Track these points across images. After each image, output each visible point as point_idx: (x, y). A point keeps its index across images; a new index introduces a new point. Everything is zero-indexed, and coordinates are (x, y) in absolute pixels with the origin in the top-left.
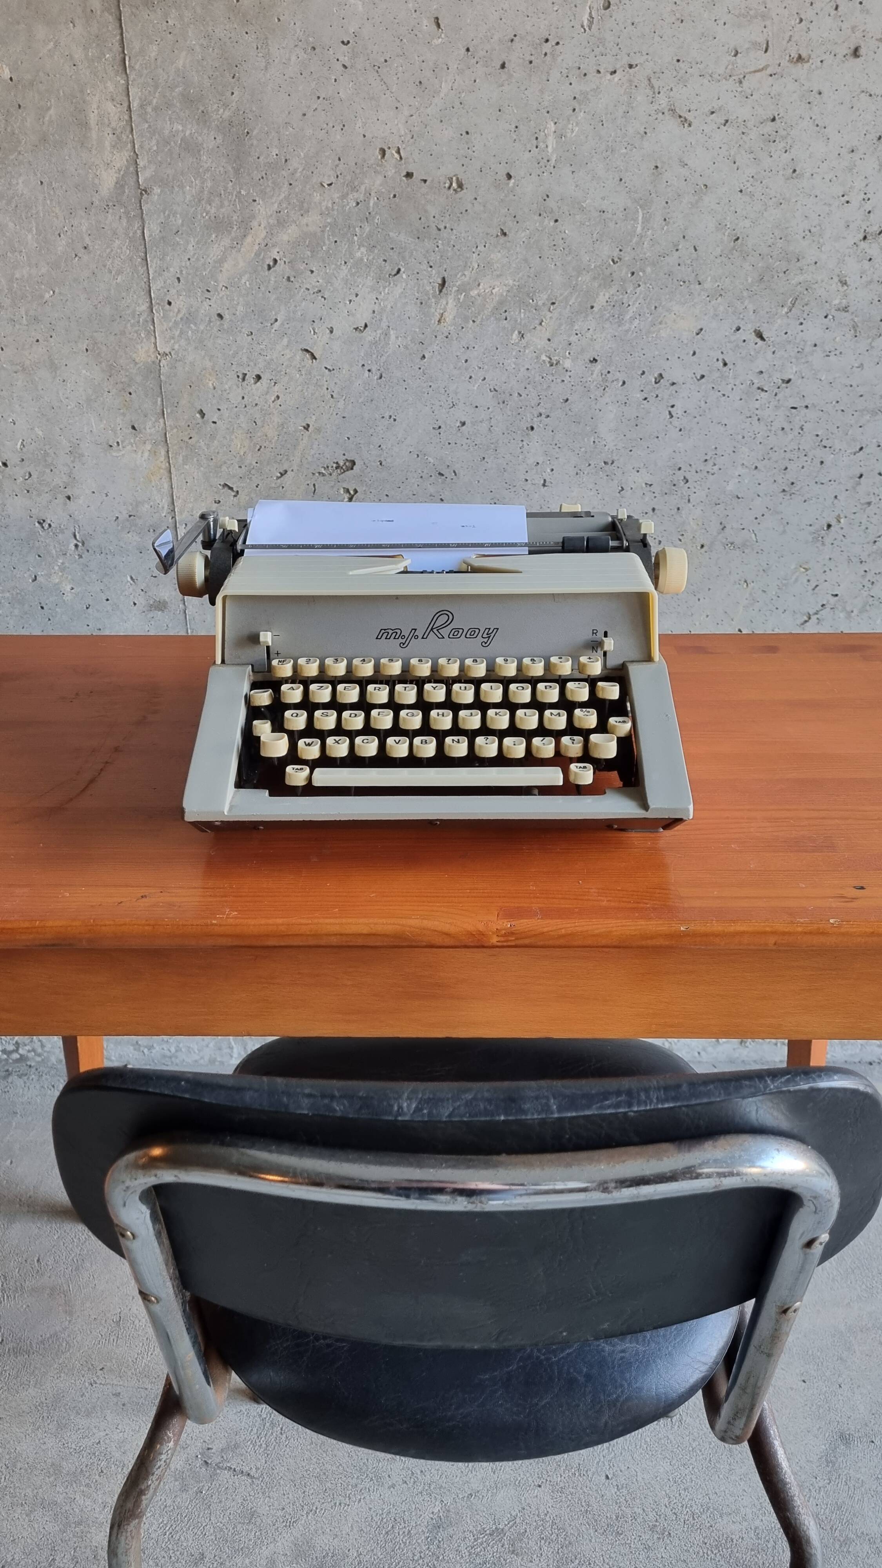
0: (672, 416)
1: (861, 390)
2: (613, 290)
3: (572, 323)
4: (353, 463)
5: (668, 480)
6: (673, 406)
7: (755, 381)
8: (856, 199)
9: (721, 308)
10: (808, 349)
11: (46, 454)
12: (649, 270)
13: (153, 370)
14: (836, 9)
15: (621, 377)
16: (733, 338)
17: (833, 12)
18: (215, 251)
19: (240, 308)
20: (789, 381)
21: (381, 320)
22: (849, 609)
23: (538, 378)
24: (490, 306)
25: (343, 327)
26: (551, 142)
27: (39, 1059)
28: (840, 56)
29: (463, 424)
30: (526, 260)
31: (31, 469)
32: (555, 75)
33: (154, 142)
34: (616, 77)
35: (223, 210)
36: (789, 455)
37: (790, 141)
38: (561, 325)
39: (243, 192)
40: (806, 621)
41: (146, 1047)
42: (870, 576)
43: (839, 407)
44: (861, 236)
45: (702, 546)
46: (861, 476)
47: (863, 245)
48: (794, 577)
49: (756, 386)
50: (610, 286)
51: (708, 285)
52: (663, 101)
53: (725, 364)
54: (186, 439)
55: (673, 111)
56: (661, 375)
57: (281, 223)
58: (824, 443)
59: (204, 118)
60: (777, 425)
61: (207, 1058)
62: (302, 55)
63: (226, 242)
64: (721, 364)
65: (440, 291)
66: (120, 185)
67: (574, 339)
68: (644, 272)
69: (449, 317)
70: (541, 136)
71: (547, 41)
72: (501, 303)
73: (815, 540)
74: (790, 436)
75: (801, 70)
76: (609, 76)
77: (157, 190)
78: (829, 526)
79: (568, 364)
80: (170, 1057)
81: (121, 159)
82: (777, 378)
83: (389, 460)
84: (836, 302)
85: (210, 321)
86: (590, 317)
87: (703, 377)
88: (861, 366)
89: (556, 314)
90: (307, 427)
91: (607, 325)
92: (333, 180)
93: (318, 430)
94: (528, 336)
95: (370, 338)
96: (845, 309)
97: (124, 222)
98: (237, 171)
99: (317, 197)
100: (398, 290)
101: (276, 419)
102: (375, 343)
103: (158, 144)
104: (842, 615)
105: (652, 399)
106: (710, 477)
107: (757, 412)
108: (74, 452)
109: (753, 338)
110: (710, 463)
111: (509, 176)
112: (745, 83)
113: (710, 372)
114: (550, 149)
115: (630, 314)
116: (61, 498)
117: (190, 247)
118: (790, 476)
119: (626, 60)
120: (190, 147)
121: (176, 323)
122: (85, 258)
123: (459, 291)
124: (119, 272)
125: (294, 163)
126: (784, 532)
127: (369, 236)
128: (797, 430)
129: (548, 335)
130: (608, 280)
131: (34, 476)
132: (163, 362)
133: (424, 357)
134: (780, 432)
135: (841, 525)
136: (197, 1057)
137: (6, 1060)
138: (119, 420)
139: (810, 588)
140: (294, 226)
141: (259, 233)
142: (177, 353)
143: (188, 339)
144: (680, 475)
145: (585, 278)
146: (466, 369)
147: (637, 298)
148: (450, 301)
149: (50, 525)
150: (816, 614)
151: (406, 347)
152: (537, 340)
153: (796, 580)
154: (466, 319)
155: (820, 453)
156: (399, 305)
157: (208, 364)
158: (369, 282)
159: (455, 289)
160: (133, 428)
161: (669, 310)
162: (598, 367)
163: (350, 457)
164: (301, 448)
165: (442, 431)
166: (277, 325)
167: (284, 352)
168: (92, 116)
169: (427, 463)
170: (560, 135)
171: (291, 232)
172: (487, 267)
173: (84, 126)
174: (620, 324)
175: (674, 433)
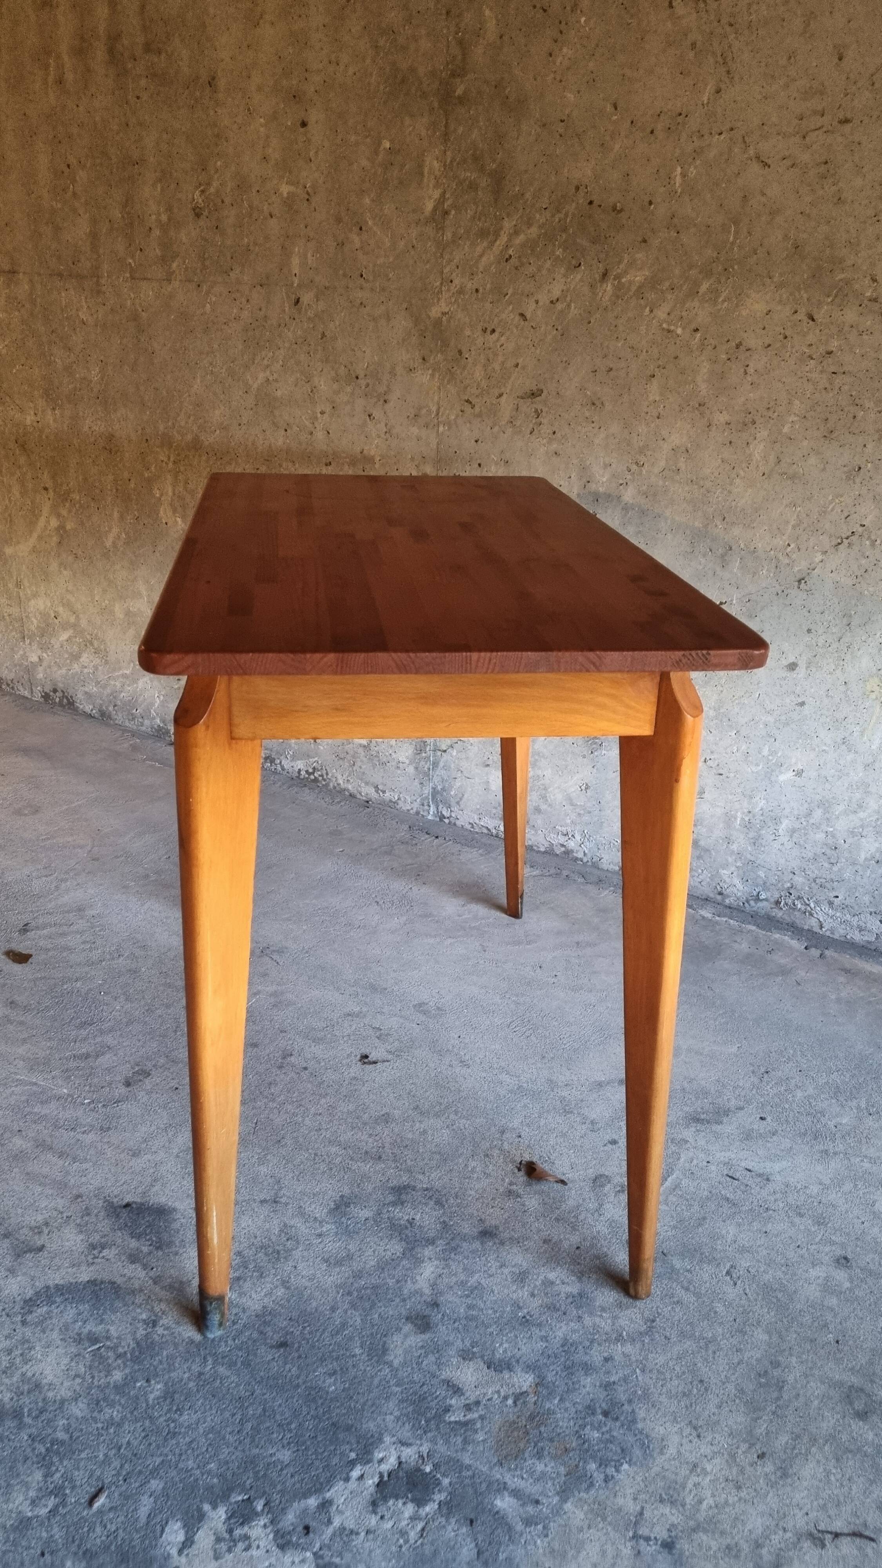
0: (746, 373)
2: (712, 281)
3: (684, 303)
4: (541, 391)
5: (742, 421)
6: (747, 366)
7: (807, 351)
9: (785, 296)
10: (846, 328)
11: (378, 372)
12: (736, 267)
13: (438, 323)
14: (873, 84)
15: (713, 342)
16: (792, 319)
17: (871, 87)
18: (479, 249)
19: (488, 286)
20: (830, 353)
21: (566, 296)
22: (873, 538)
23: (660, 341)
24: (633, 289)
25: (544, 299)
26: (678, 180)
27: (324, 783)
28: (875, 117)
29: (610, 370)
30: (657, 259)
31: (370, 381)
32: (684, 136)
33: (455, 183)
34: (722, 137)
35: (485, 225)
36: (829, 409)
37: (837, 177)
38: (676, 304)
39: (498, 213)
40: (839, 544)
43: (868, 374)
45: (764, 474)
48: (831, 507)
49: (807, 354)
50: (710, 278)
51: (775, 280)
52: (752, 152)
53: (786, 337)
54: (450, 368)
55: (758, 158)
56: (740, 343)
57: (516, 233)
58: (857, 401)
59: (482, 169)
60: (821, 386)
61: (415, 810)
62: (539, 130)
63: (485, 244)
64: (781, 337)
65: (604, 278)
66: (435, 209)
67: (684, 314)
68: (733, 269)
69: (607, 296)
70: (672, 176)
71: (680, 114)
72: (640, 287)
73: (848, 479)
74: (831, 395)
75: (847, 128)
76: (717, 137)
77: (453, 212)
78: (860, 469)
79: (679, 331)
80: (394, 803)
81: (437, 194)
82: (822, 349)
83: (563, 391)
84: (868, 294)
85: (472, 293)
86: (696, 299)
87: (769, 345)
89: (674, 296)
90: (517, 365)
91: (706, 305)
92: (547, 205)
93: (524, 368)
94: (655, 311)
95: (559, 308)
96: (875, 300)
97: (434, 232)
98: (496, 200)
99: (538, 216)
100: (579, 277)
101: (501, 359)
102: (562, 311)
103: (456, 185)
104: (868, 543)
105: (733, 360)
106: (772, 421)
107: (808, 374)
108: (393, 373)
109: (806, 319)
110: (772, 410)
111: (650, 203)
112: (808, 138)
113: (775, 342)
114: (677, 185)
115: (722, 298)
116: (382, 400)
117: (466, 247)
118: (830, 425)
119: (728, 127)
120: (473, 186)
121: (454, 294)
122: (413, 253)
123: (614, 279)
124: (427, 262)
125: (528, 195)
126: (824, 469)
127: (565, 241)
128: (837, 390)
129: (668, 311)
130: (708, 273)
131: (370, 386)
132: (444, 318)
133: (590, 322)
134: (824, 392)
135: (869, 469)
136: (409, 808)
137: (307, 778)
138: (417, 354)
139: (843, 517)
140: (523, 235)
141: (503, 239)
142: (452, 313)
143: (458, 305)
145: (693, 272)
146: (616, 332)
147: (727, 287)
148: (609, 285)
149: (374, 418)
150: (847, 538)
151: (580, 315)
152: (661, 314)
153: (832, 510)
154: (618, 297)
155: (853, 409)
156: (578, 287)
157: (467, 320)
158: (563, 270)
159: (612, 277)
160: (424, 359)
161: (749, 296)
162: (698, 335)
163: (541, 386)
164: (512, 379)
165: (597, 373)
166: (507, 297)
167: (509, 315)
168: (426, 170)
169: (586, 395)
170: (683, 175)
171: (522, 237)
172: (632, 264)
173: (422, 174)
174: (716, 303)
175: (747, 387)
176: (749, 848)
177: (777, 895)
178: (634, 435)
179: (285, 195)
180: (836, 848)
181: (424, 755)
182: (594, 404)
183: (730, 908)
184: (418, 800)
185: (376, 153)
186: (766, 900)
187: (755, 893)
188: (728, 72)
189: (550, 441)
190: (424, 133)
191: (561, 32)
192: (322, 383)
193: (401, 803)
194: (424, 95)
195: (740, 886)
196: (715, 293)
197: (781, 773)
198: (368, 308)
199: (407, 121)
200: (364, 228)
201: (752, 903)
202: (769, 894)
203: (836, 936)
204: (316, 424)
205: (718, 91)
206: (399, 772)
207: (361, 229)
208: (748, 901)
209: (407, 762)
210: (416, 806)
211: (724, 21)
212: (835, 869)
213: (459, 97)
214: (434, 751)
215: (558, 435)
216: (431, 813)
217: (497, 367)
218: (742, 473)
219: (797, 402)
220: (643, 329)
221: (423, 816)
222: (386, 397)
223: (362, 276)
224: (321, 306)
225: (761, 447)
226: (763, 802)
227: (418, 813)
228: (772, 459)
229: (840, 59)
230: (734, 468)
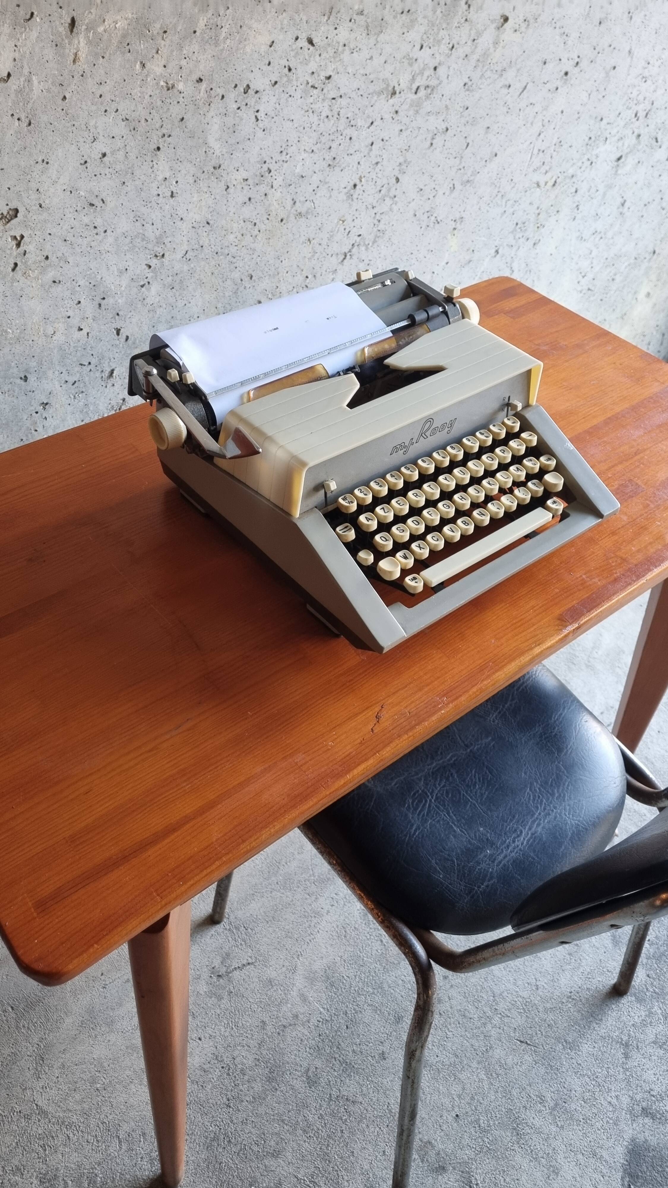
0: (257, 120)
1: (372, 77)
2: (209, 15)
3: (181, 48)
4: (17, 211)
5: (258, 173)
6: (258, 111)
7: (310, 81)
9: (285, 22)
10: (341, 49)
15: (221, 92)
16: (294, 47)
20: (330, 77)
21: (22, 67)
22: (367, 243)
23: (159, 103)
24: (115, 42)
29: (104, 155)
36: (332, 137)
38: (172, 51)
40: (344, 259)
42: (378, 217)
43: (360, 93)
46: (372, 144)
48: (336, 229)
49: (310, 84)
50: (207, 11)
53: (290, 70)
56: (248, 86)
58: (352, 123)
60: (324, 114)
64: (287, 70)
65: (72, 31)
67: (184, 63)
69: (82, 55)
72: (124, 36)
73: (348, 198)
74: (332, 122)
78: (355, 186)
79: (181, 86)
82: (322, 76)
83: (47, 202)
84: (356, 7)
86: (194, 41)
87: (276, 83)
88: (371, 58)
89: (168, 42)
91: (207, 47)
94: (148, 65)
95: (15, 87)
100: (34, 34)
102: (20, 91)
105: (243, 108)
106: (285, 165)
107: (312, 106)
109: (306, 44)
110: (284, 153)
113: (281, 77)
115: (224, 35)
118: (333, 154)
123: (88, 29)
126: (331, 196)
128: (336, 116)
129: (163, 62)
133: (65, 98)
134: (326, 120)
135: (362, 183)
139: (346, 234)
144: (265, 167)
146: (102, 104)
147: (227, 20)
148: (81, 40)
151: (48, 91)
152: (156, 68)
153: (338, 231)
154: (96, 56)
155: (349, 132)
156: (37, 49)
158: (6, 29)
159: (84, 27)
161: (250, 28)
162: (204, 86)
163: (13, 206)
165: (88, 165)
169: (79, 197)
174: (217, 44)
175: (260, 133)
178: (148, 226)
182: (92, 205)
189: (43, 271)
215: (52, 258)
218: (263, 227)
219: (305, 138)
220: (137, 92)
230: (255, 224)
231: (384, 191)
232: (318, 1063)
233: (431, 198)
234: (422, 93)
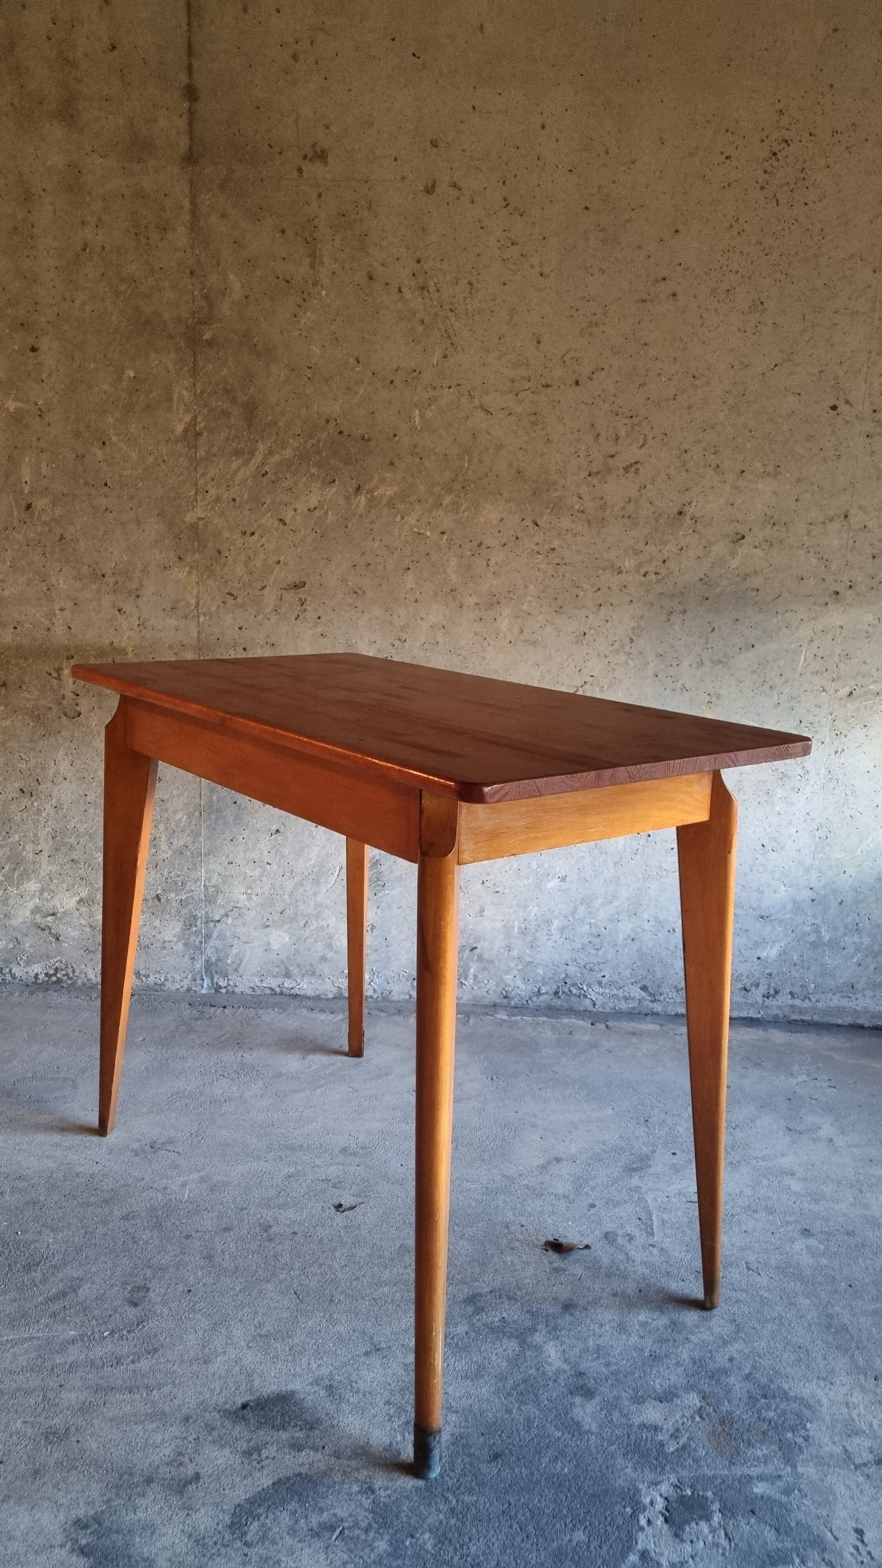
0: (489, 566)
1: (596, 556)
2: (453, 496)
3: (430, 512)
4: (305, 583)
6: (489, 560)
7: (535, 548)
8: (582, 454)
9: (513, 508)
10: (564, 532)
11: (128, 571)
12: (472, 486)
13: (193, 527)
14: (564, 362)
15: (459, 542)
16: (521, 525)
17: (563, 364)
18: (234, 466)
19: (246, 496)
20: (554, 549)
21: (323, 506)
22: (601, 684)
23: (412, 541)
24: (385, 501)
25: (302, 507)
26: (418, 420)
27: (70, 982)
28: (568, 385)
29: (369, 564)
30: (405, 478)
31: (119, 579)
32: (419, 387)
33: (206, 410)
34: (451, 390)
35: (240, 446)
36: (557, 591)
37: (545, 425)
38: (424, 513)
39: (252, 437)
41: (144, 976)
42: (612, 665)
43: (584, 565)
44: (587, 473)
45: (510, 642)
46: (601, 605)
47: (589, 479)
48: (567, 664)
49: (536, 551)
50: (451, 494)
51: (505, 494)
52: (476, 402)
53: (517, 538)
54: (209, 565)
55: (482, 407)
56: (481, 542)
57: (271, 453)
58: (578, 584)
59: (234, 400)
60: (549, 574)
61: (185, 988)
62: (288, 373)
63: (240, 461)
64: (514, 538)
65: (357, 492)
66: (186, 431)
67: (432, 520)
68: (470, 487)
69: (362, 506)
70: (412, 416)
71: (415, 371)
72: (391, 499)
73: (577, 642)
74: (557, 580)
75: (549, 390)
76: (447, 389)
77: (206, 434)
78: (585, 634)
79: (428, 534)
80: (160, 985)
81: (187, 418)
82: (547, 547)
83: (326, 583)
84: (577, 507)
85: (229, 502)
86: (441, 509)
87: (505, 544)
88: (594, 543)
89: (421, 507)
90: (279, 562)
91: (450, 514)
92: (300, 432)
93: (285, 564)
94: (406, 518)
95: (317, 515)
96: (583, 512)
97: (186, 450)
98: (249, 426)
99: (291, 441)
100: (334, 490)
101: (262, 557)
102: (320, 517)
103: (208, 411)
104: (597, 689)
105: (477, 555)
106: (513, 601)
107: (538, 566)
108: (145, 570)
109: (532, 525)
110: (512, 593)
111: (395, 435)
112: (519, 396)
113: (509, 542)
114: (417, 423)
115: (463, 509)
116: (133, 596)
117: (221, 463)
118: (559, 603)
119: (456, 382)
120: (226, 414)
121: (209, 503)
122: (163, 466)
123: (367, 493)
124: (180, 475)
125: (280, 424)
126: (558, 636)
127: (319, 462)
128: (561, 577)
129: (417, 518)
130: (450, 490)
131: (120, 583)
132: (201, 522)
133: (347, 526)
134: (551, 578)
135: (592, 634)
136: (179, 987)
137: (47, 981)
138: (172, 554)
139: (577, 671)
140: (278, 455)
141: (258, 458)
142: (209, 518)
143: (215, 511)
144: (495, 599)
145: (437, 489)
146: (371, 534)
147: (466, 501)
148: (362, 498)
149: (125, 612)
150: (582, 687)
151: (337, 521)
152: (412, 520)
153: (568, 666)
154: (371, 507)
155: (575, 590)
156: (334, 498)
157: (225, 524)
158: (318, 485)
159: (365, 491)
160: (180, 558)
161: (484, 508)
162: (445, 537)
163: (304, 579)
164: (275, 573)
165: (357, 567)
166: (265, 506)
167: (268, 520)
168: (175, 397)
169: (347, 585)
170: (422, 416)
171: (276, 458)
172: (383, 481)
173: (170, 400)
174: (457, 513)
175: (491, 576)
176: (528, 951)
177: (555, 987)
178: (395, 617)
179: (12, 410)
180: (599, 936)
181: (194, 929)
182: (356, 593)
183: (516, 1008)
184: (189, 977)
185: (119, 379)
186: (546, 993)
187: (536, 990)
188: (452, 344)
189: (316, 625)
190: (171, 367)
191: (304, 300)
192: (61, 582)
193: (168, 984)
194: (170, 337)
195: (522, 986)
196: (455, 506)
197: (549, 881)
198: (114, 513)
199: (153, 355)
200: (107, 443)
201: (535, 999)
202: (548, 988)
203: (608, 1010)
204: (54, 620)
205: (445, 357)
206: (165, 952)
207: (104, 443)
208: (530, 998)
209: (175, 939)
210: (186, 983)
211: (447, 307)
212: (600, 953)
213: (207, 341)
214: (207, 923)
215: (323, 619)
216: (205, 986)
217: (259, 564)
218: (493, 643)
219: (531, 586)
220: (396, 532)
221: (195, 992)
222: (138, 593)
223: (106, 485)
224: (58, 511)
225: (507, 621)
226: (536, 908)
227: (189, 990)
228: (516, 630)
229: (539, 343)
230: (485, 639)
231: (617, 645)
232: (143, 1214)
233: (674, 665)
234: (652, 577)
